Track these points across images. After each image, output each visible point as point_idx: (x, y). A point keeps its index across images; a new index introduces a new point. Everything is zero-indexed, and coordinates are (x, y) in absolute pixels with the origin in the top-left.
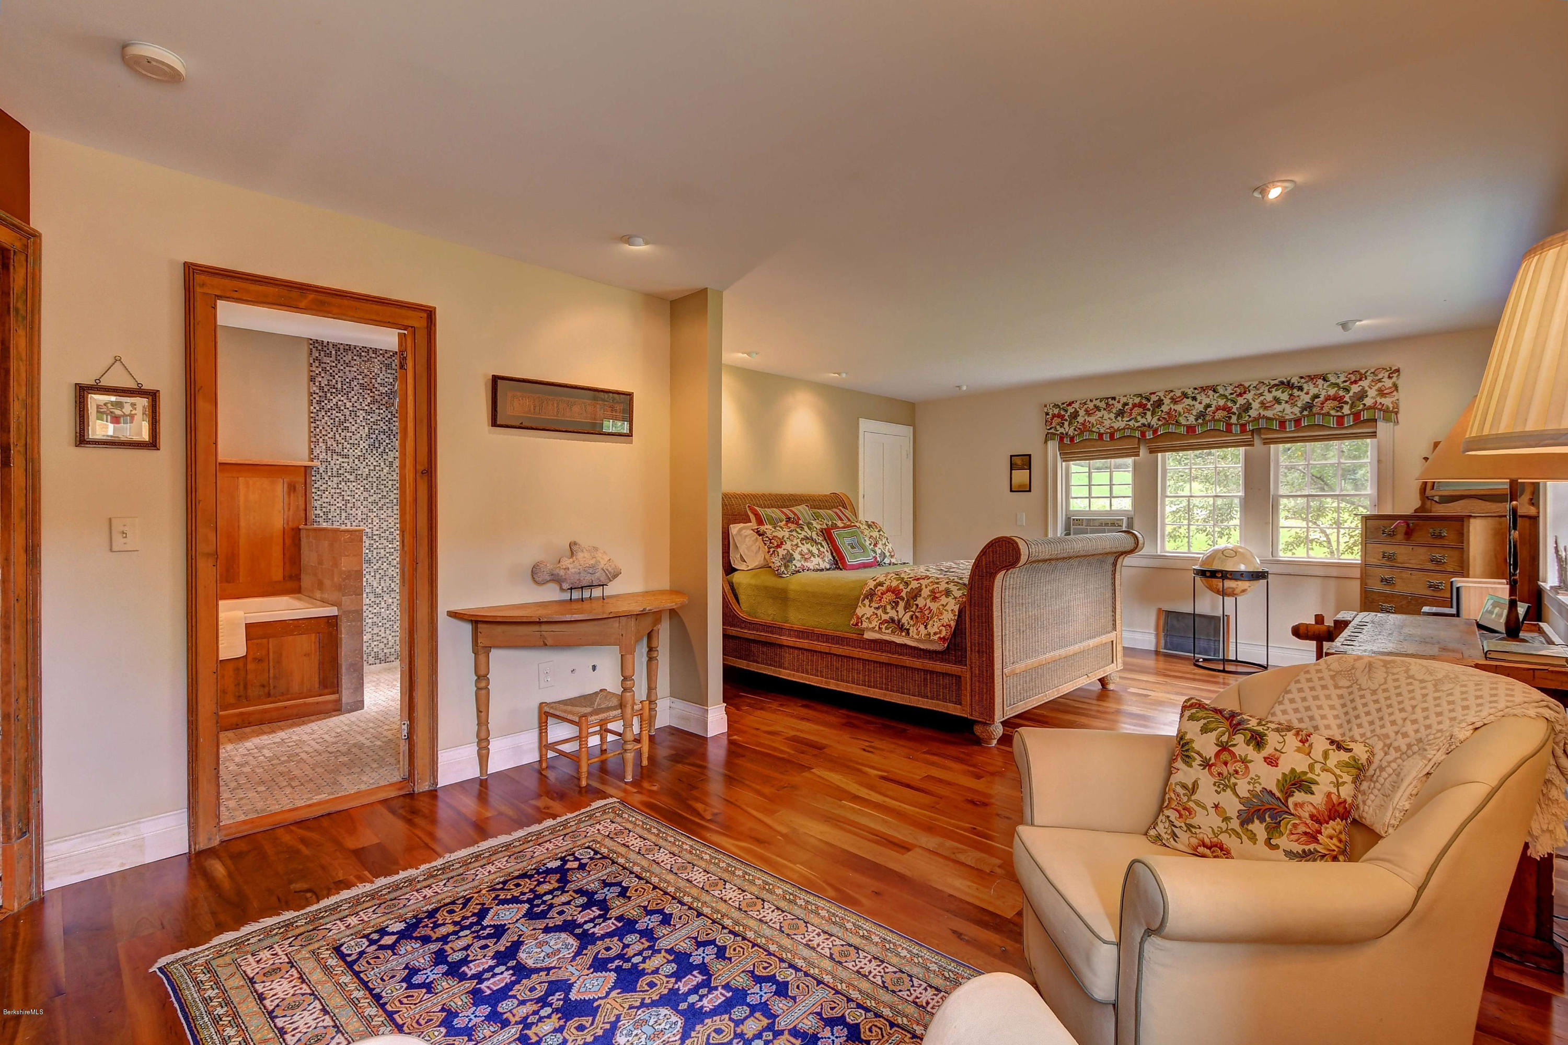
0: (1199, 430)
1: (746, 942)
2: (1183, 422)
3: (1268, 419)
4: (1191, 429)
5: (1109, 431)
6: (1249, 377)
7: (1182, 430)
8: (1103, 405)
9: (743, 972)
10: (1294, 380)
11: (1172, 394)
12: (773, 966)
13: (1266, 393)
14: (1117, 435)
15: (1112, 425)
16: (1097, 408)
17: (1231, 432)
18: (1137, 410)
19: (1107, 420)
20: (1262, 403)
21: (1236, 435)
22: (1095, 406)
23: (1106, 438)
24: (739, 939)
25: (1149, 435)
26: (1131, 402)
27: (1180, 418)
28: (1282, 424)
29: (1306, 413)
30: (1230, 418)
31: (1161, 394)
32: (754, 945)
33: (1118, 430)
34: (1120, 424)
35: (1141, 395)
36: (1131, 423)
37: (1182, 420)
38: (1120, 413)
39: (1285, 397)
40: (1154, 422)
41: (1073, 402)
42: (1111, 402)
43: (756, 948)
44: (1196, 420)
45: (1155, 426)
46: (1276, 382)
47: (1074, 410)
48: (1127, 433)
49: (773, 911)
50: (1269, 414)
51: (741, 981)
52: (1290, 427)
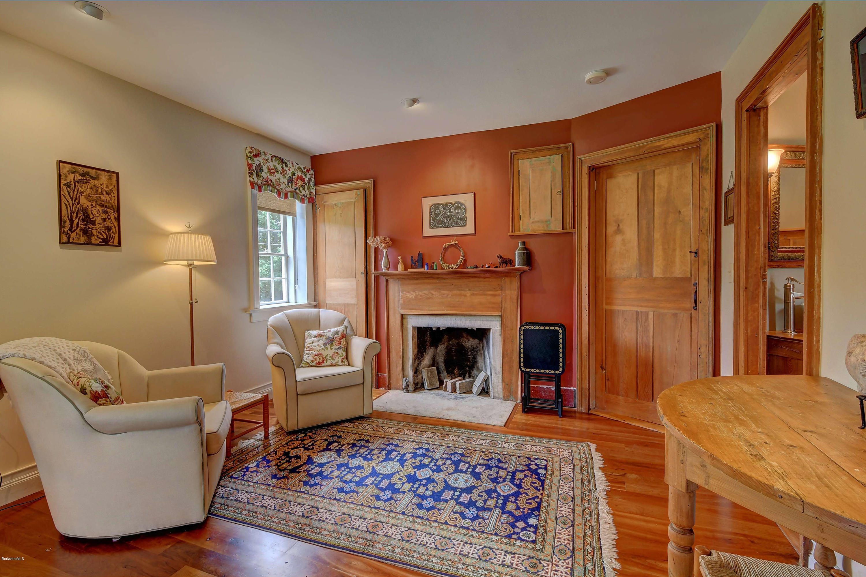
1: (367, 505)
9: (362, 492)
12: (348, 498)
24: (372, 506)
32: (362, 504)
43: (360, 504)
49: (359, 526)
51: (361, 489)
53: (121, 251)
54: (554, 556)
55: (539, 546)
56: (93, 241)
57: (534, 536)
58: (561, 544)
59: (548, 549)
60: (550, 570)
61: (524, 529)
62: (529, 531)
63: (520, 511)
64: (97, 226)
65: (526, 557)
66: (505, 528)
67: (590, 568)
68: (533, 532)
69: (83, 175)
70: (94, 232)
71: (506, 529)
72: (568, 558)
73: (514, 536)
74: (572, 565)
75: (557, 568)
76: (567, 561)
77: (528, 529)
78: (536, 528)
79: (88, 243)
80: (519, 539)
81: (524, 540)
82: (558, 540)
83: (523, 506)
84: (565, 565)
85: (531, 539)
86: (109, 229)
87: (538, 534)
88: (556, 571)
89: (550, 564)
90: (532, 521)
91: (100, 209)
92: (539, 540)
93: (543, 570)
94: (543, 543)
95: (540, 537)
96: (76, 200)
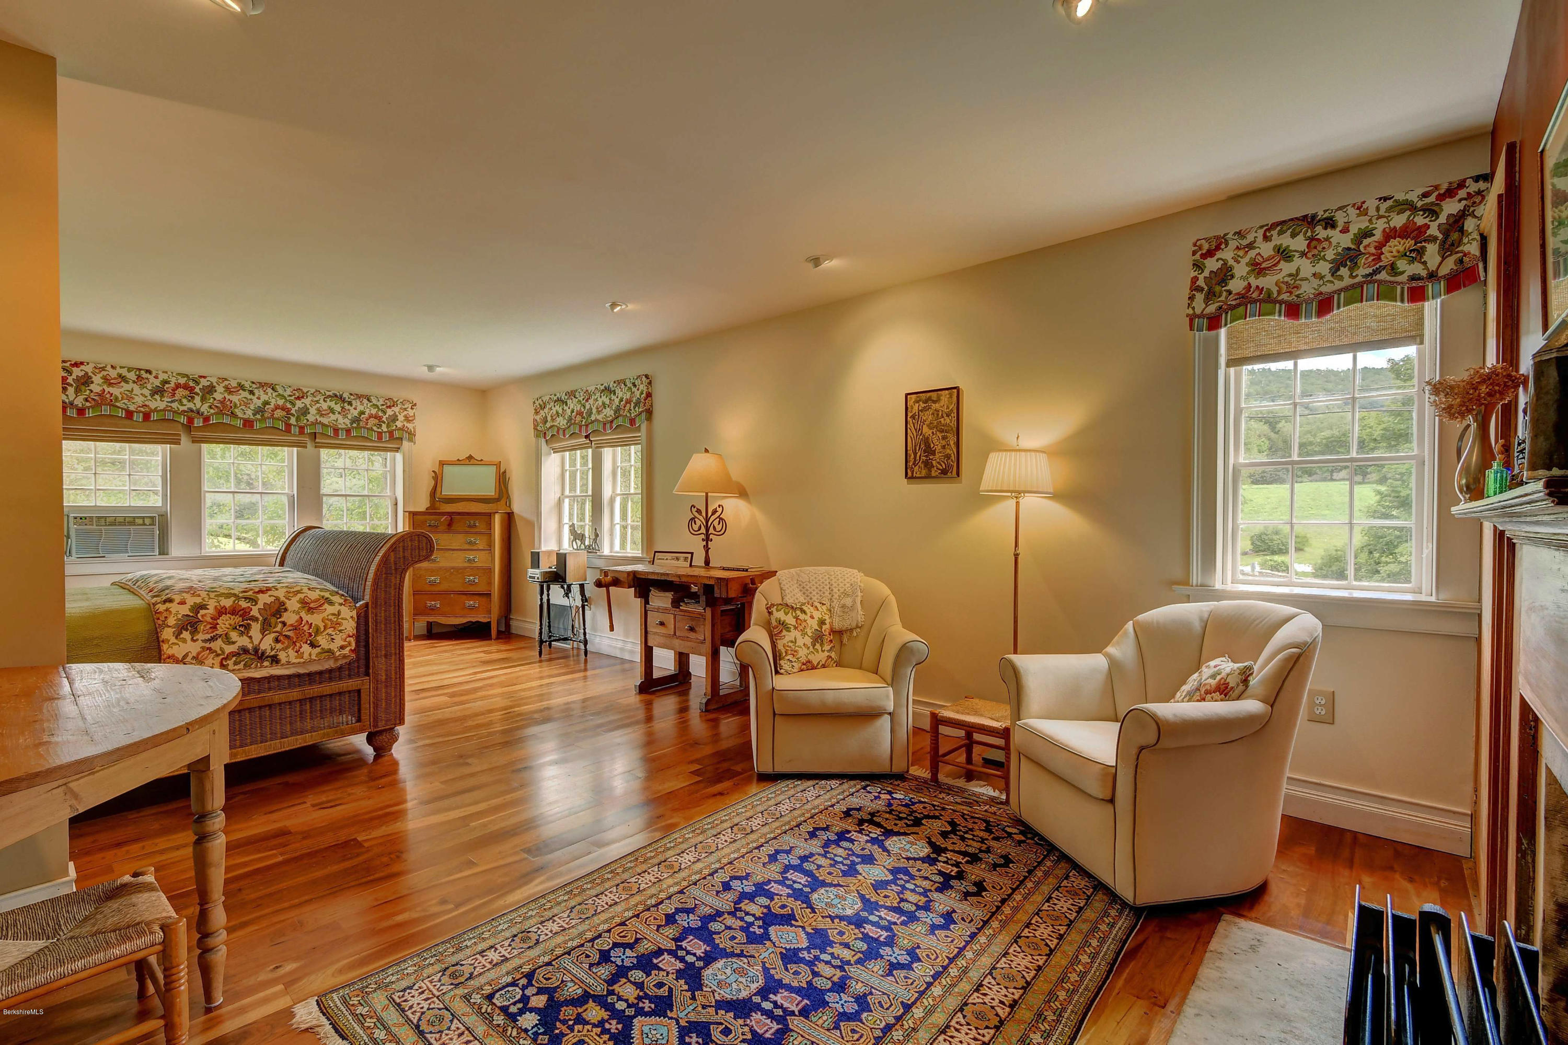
0: (257, 426)
2: (240, 415)
3: (323, 425)
4: (248, 423)
5: (142, 409)
6: (308, 383)
7: (239, 423)
8: (132, 376)
10: (346, 395)
11: (226, 383)
13: (321, 401)
14: (154, 417)
15: (147, 403)
16: (123, 379)
17: (290, 432)
18: (180, 392)
19: (140, 397)
20: (318, 410)
21: (295, 435)
22: (120, 376)
23: (138, 417)
25: (198, 422)
26: (173, 380)
27: (236, 410)
28: (336, 431)
29: (355, 425)
30: (289, 418)
31: (214, 380)
33: (156, 410)
34: (158, 403)
35: (187, 376)
36: (175, 405)
37: (238, 412)
38: (158, 391)
39: (338, 408)
40: (205, 409)
41: (82, 363)
42: (144, 375)
44: (254, 415)
45: (206, 413)
46: (330, 393)
47: (83, 373)
48: (169, 416)
50: (325, 420)
52: (342, 435)
53: (961, 482)
54: (441, 1006)
55: (476, 998)
56: (933, 474)
57: (499, 1004)
58: (449, 1029)
59: (459, 1006)
60: (431, 987)
61: (525, 999)
62: (514, 1004)
63: (570, 1020)
64: (937, 456)
65: (476, 973)
66: (550, 979)
67: (377, 1031)
68: (508, 1007)
69: (926, 402)
70: (934, 463)
71: (547, 979)
72: (420, 1019)
73: (524, 981)
74: (407, 1016)
75: (424, 996)
76: (418, 1014)
77: (520, 1005)
78: (513, 1018)
79: (928, 477)
80: (514, 984)
81: (504, 987)
82: (460, 1031)
83: (579, 1031)
84: (415, 1008)
85: (497, 995)
86: (948, 457)
87: (498, 1011)
88: (423, 992)
89: (437, 993)
90: (529, 1020)
91: (940, 435)
92: (485, 1006)
93: (440, 981)
94: (476, 1007)
95: (489, 1010)
96: (919, 431)
